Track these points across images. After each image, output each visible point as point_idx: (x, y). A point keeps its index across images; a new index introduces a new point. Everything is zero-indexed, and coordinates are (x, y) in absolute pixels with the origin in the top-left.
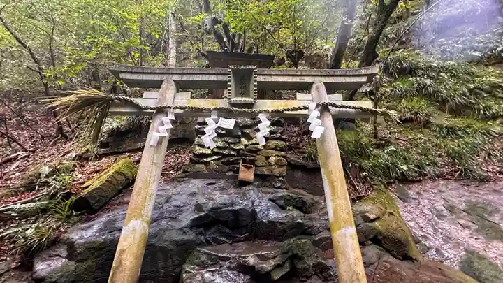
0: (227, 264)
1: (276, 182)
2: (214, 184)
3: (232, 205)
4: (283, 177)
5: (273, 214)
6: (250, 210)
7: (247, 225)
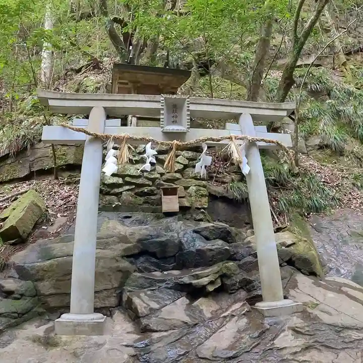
0: (164, 285)
1: (197, 215)
2: (130, 217)
3: (158, 237)
4: (204, 209)
5: (200, 244)
6: (176, 241)
7: (174, 256)
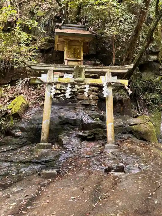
1: (92, 108)
2: (63, 108)
4: (96, 105)
5: (90, 121)
6: (80, 119)
7: (79, 125)
